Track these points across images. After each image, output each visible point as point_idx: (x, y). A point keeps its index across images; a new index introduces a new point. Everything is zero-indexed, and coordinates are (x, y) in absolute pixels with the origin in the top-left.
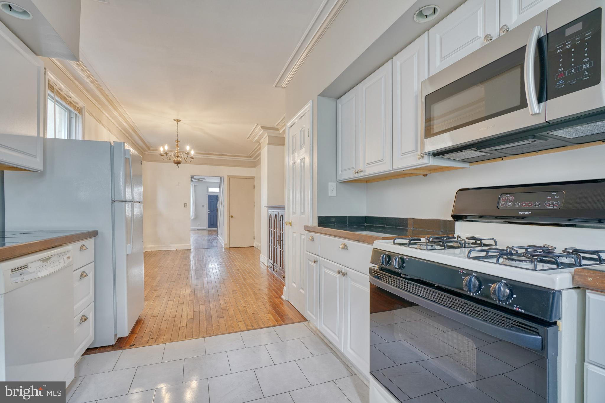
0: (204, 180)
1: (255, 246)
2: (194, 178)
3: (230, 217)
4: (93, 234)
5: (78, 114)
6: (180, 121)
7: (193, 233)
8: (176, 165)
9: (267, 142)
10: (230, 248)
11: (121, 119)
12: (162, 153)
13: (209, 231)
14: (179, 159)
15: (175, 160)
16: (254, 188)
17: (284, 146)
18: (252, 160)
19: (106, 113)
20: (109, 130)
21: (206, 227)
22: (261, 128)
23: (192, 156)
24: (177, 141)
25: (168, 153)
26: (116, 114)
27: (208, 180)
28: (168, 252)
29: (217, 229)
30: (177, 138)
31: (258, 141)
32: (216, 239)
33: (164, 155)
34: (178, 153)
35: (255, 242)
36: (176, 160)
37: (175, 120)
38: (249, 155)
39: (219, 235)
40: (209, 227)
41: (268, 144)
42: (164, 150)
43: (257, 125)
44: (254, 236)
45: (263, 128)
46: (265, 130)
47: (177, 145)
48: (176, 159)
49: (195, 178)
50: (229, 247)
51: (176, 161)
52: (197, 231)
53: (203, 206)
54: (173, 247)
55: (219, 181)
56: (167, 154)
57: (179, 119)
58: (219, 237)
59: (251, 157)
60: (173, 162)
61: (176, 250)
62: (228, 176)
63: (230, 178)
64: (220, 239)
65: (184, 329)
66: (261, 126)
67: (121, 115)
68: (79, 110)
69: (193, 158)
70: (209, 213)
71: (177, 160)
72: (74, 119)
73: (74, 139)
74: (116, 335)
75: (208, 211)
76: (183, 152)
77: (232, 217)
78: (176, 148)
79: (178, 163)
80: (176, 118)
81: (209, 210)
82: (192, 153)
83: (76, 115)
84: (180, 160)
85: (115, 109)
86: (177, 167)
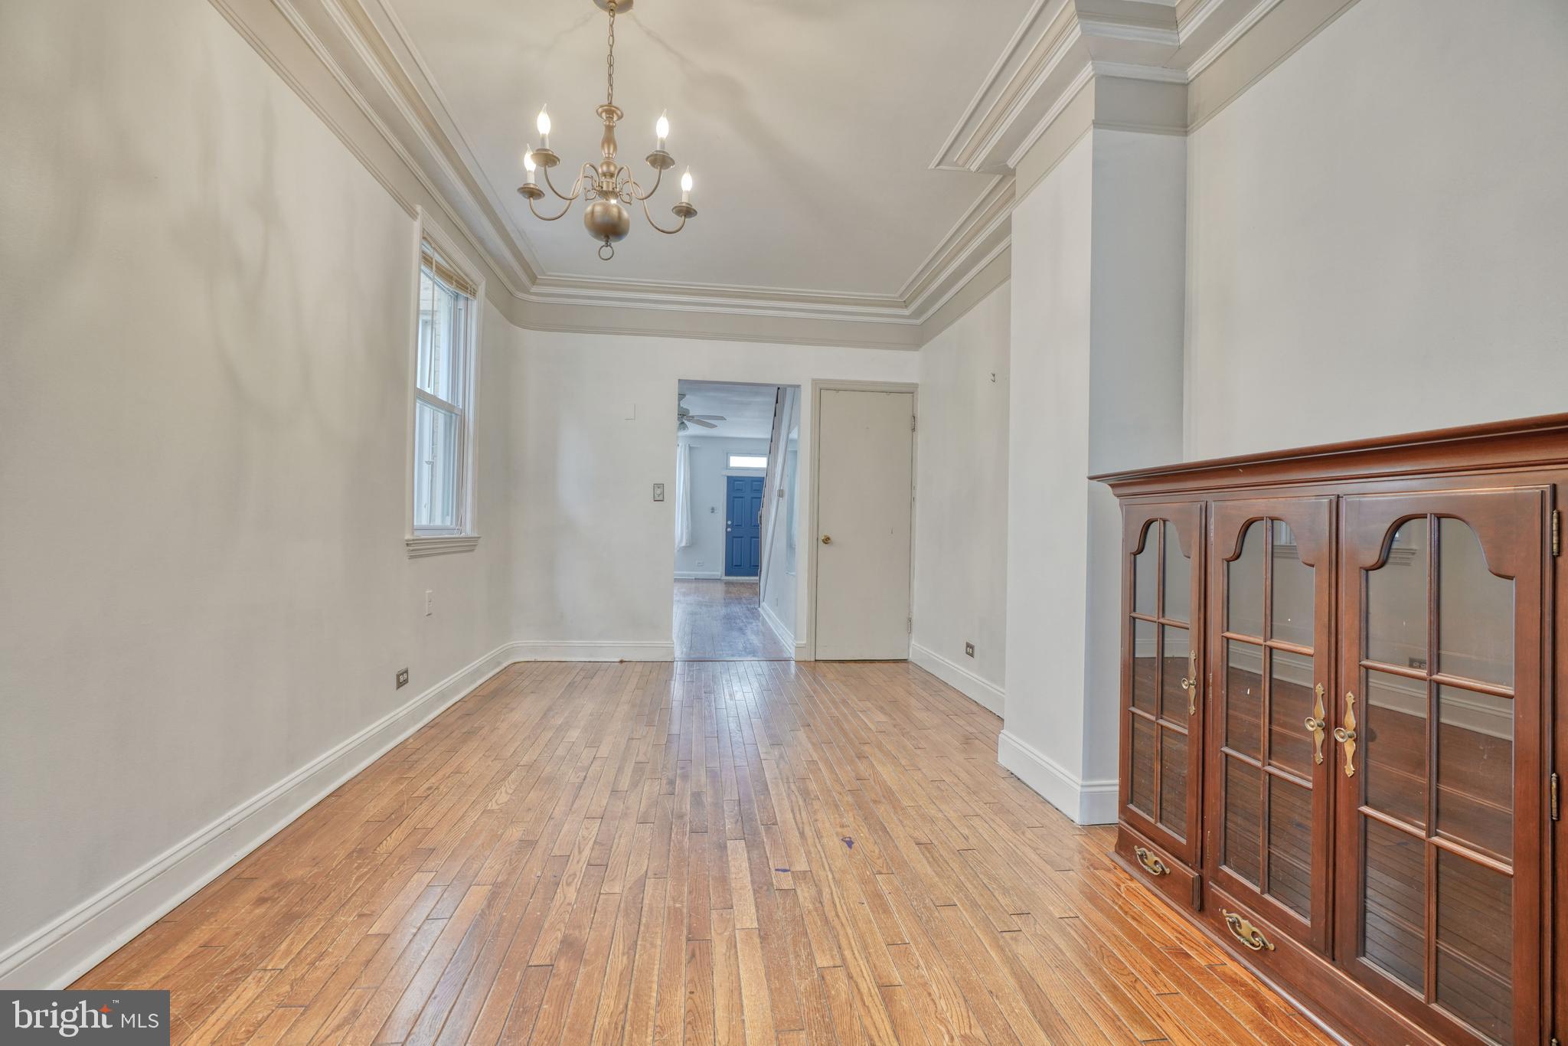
1: (911, 658)
2: (690, 415)
3: (821, 543)
6: (627, 3)
7: (684, 590)
9: (1087, 109)
10: (817, 663)
12: (531, 179)
13: (727, 583)
14: (617, 208)
15: (592, 210)
16: (914, 430)
17: (1186, 133)
18: (908, 317)
21: (719, 573)
23: (684, 199)
24: (610, 111)
28: (592, 669)
29: (757, 578)
30: (610, 96)
31: (1000, 164)
32: (754, 614)
34: (612, 175)
35: (913, 642)
36: (598, 209)
37: (599, 1)
38: (901, 296)
39: (762, 604)
40: (728, 573)
41: (1097, 124)
44: (910, 620)
47: (609, 128)
48: (597, 205)
49: (693, 417)
50: (813, 659)
51: (599, 219)
52: (693, 585)
53: (713, 510)
54: (610, 651)
58: (766, 609)
59: (904, 305)
61: (621, 662)
62: (815, 382)
63: (822, 388)
64: (768, 615)
69: (687, 212)
70: (729, 530)
71: (606, 211)
75: (728, 526)
77: (827, 540)
79: (610, 230)
81: (729, 523)
84: (623, 212)
86: (606, 252)
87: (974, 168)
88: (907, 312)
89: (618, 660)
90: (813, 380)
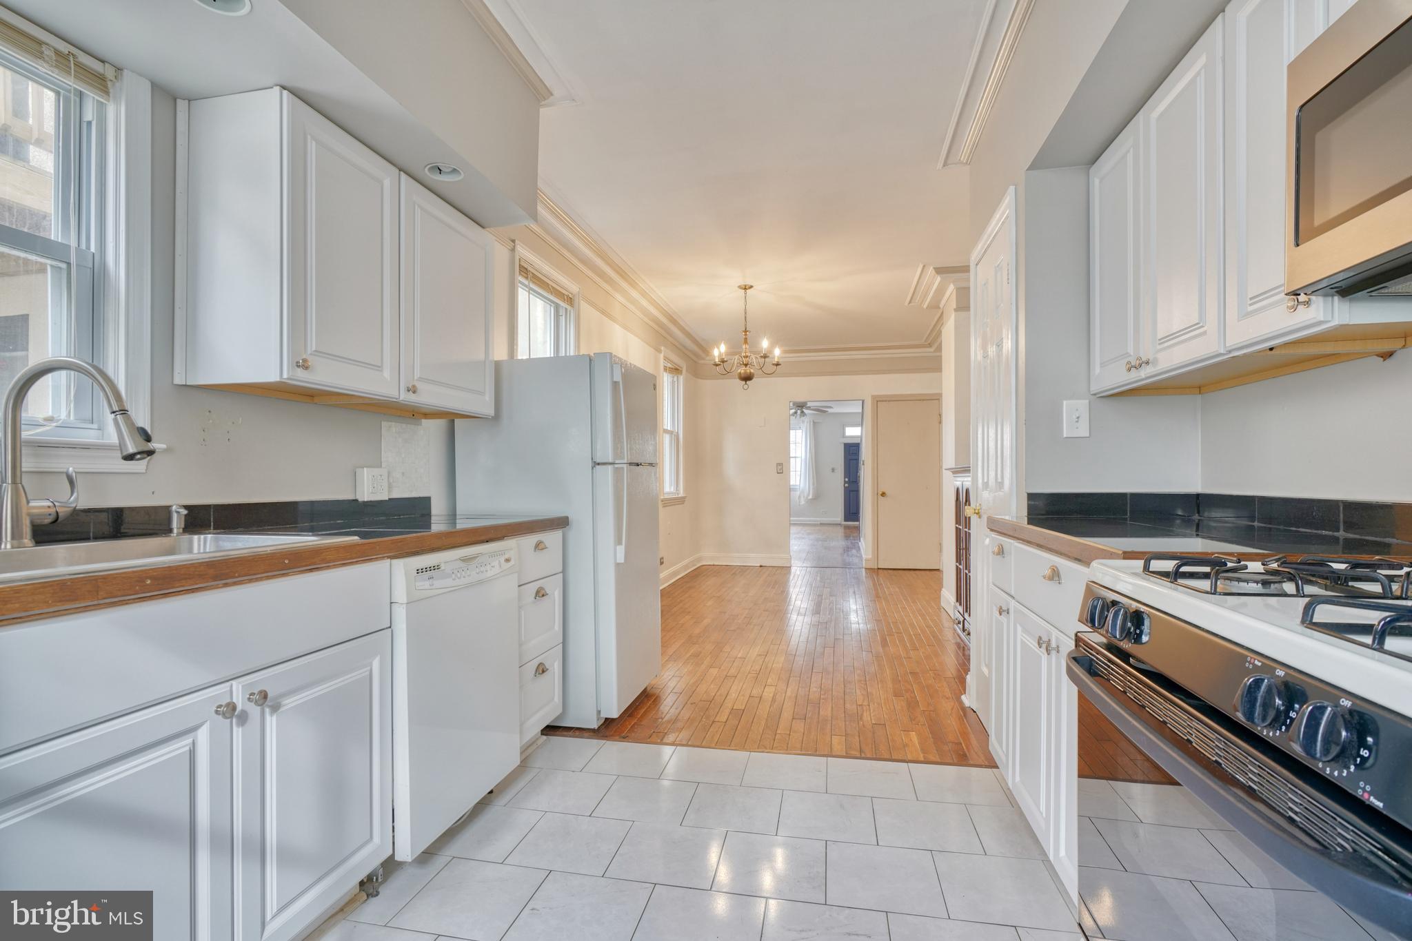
0: (830, 410)
2: (808, 406)
3: (880, 497)
4: (561, 523)
5: (569, 308)
6: (751, 287)
7: (808, 531)
8: (744, 382)
10: (879, 570)
11: (644, 303)
12: (717, 360)
13: (846, 527)
14: (749, 370)
15: (740, 373)
16: (940, 423)
18: (934, 352)
19: (619, 297)
20: (626, 328)
21: (839, 519)
22: (934, 271)
23: (776, 360)
24: (746, 331)
25: (725, 359)
26: (634, 294)
27: (837, 409)
28: (744, 569)
29: (858, 523)
30: (746, 325)
31: (935, 306)
32: (856, 546)
33: (720, 365)
34: (747, 357)
36: (742, 371)
37: (740, 287)
38: (925, 341)
39: (860, 538)
40: (845, 520)
41: (956, 310)
42: (720, 354)
43: (924, 266)
44: (941, 544)
45: (939, 271)
46: (944, 275)
47: (746, 339)
48: (742, 370)
49: (810, 407)
50: (876, 568)
51: (743, 376)
52: (818, 528)
53: (833, 470)
54: (754, 560)
55: (860, 411)
56: (723, 361)
57: (749, 283)
58: (862, 543)
59: (930, 345)
60: (737, 377)
61: (761, 566)
62: (874, 397)
63: (878, 400)
64: (862, 546)
65: (719, 728)
66: (934, 268)
67: (644, 294)
68: (570, 300)
69: (777, 365)
70: (846, 485)
71: (745, 373)
72: (564, 317)
73: (563, 355)
74: (599, 712)
75: (845, 482)
76: (755, 353)
77: (883, 494)
78: (744, 347)
79: (747, 378)
80: (742, 283)
81: (847, 480)
82: (777, 352)
83: (566, 309)
84: (752, 371)
85: (633, 284)
86: (746, 387)
87: (925, 306)
88: (932, 350)
89: (759, 565)
90: (872, 396)
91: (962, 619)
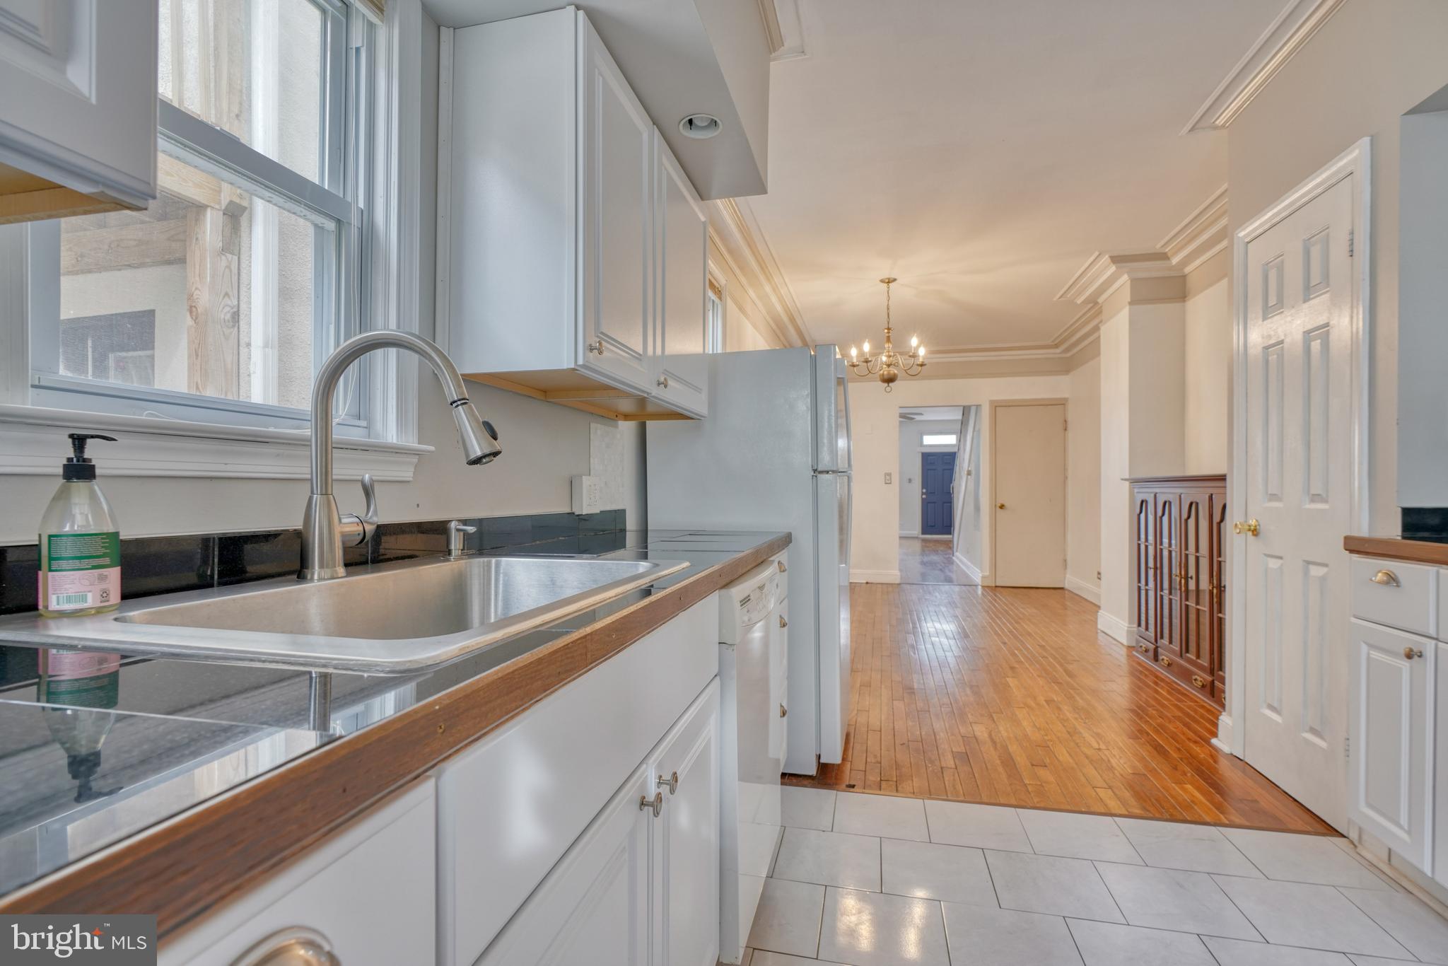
0: (918, 418)
1: (1067, 586)
3: (998, 509)
4: (788, 540)
5: (717, 300)
6: (895, 280)
8: (886, 385)
9: (1126, 295)
10: (997, 588)
11: (774, 299)
12: (855, 360)
13: (924, 540)
14: (893, 370)
15: (883, 375)
16: (1066, 430)
17: (1184, 301)
18: (1060, 353)
19: (751, 293)
20: (755, 326)
21: (917, 533)
22: (1109, 260)
23: (921, 360)
24: (889, 329)
25: (870, 359)
26: (768, 288)
27: (929, 416)
29: (951, 536)
30: (888, 323)
31: (1093, 301)
32: (951, 562)
33: (858, 365)
34: (890, 356)
35: (1068, 576)
36: (885, 373)
37: (882, 281)
38: (1053, 342)
39: (955, 554)
40: (924, 532)
41: (1131, 303)
42: (861, 353)
43: (1100, 255)
44: (1065, 561)
45: (1116, 260)
46: (1119, 265)
47: (889, 337)
48: (885, 371)
50: (994, 585)
51: (886, 377)
53: (910, 481)
54: (860, 576)
55: (961, 418)
56: (867, 361)
57: (893, 276)
58: (960, 557)
59: (1056, 346)
60: (879, 379)
61: (867, 583)
62: (992, 402)
63: (996, 406)
64: (961, 561)
65: (954, 775)
66: (1111, 257)
67: (775, 289)
68: (718, 293)
69: (922, 365)
70: (924, 496)
71: (889, 374)
72: (711, 311)
73: (711, 352)
74: (819, 757)
75: (923, 494)
76: (901, 354)
77: (1002, 507)
78: (886, 346)
79: (890, 380)
80: (885, 275)
81: (924, 491)
82: (922, 352)
83: (713, 301)
84: (896, 372)
85: (769, 279)
86: (888, 389)
87: (1079, 302)
88: (1058, 351)
89: (865, 582)
90: (990, 401)
91: (1152, 647)
